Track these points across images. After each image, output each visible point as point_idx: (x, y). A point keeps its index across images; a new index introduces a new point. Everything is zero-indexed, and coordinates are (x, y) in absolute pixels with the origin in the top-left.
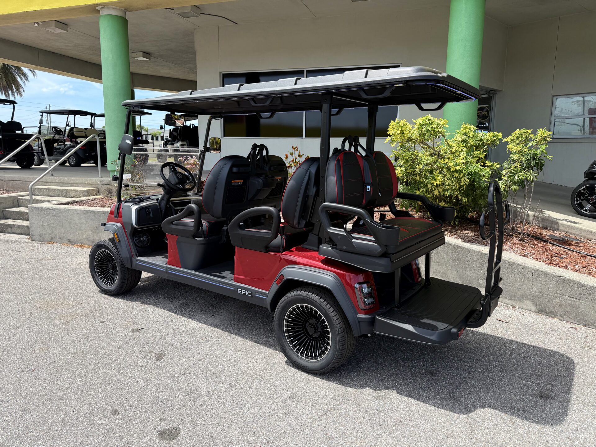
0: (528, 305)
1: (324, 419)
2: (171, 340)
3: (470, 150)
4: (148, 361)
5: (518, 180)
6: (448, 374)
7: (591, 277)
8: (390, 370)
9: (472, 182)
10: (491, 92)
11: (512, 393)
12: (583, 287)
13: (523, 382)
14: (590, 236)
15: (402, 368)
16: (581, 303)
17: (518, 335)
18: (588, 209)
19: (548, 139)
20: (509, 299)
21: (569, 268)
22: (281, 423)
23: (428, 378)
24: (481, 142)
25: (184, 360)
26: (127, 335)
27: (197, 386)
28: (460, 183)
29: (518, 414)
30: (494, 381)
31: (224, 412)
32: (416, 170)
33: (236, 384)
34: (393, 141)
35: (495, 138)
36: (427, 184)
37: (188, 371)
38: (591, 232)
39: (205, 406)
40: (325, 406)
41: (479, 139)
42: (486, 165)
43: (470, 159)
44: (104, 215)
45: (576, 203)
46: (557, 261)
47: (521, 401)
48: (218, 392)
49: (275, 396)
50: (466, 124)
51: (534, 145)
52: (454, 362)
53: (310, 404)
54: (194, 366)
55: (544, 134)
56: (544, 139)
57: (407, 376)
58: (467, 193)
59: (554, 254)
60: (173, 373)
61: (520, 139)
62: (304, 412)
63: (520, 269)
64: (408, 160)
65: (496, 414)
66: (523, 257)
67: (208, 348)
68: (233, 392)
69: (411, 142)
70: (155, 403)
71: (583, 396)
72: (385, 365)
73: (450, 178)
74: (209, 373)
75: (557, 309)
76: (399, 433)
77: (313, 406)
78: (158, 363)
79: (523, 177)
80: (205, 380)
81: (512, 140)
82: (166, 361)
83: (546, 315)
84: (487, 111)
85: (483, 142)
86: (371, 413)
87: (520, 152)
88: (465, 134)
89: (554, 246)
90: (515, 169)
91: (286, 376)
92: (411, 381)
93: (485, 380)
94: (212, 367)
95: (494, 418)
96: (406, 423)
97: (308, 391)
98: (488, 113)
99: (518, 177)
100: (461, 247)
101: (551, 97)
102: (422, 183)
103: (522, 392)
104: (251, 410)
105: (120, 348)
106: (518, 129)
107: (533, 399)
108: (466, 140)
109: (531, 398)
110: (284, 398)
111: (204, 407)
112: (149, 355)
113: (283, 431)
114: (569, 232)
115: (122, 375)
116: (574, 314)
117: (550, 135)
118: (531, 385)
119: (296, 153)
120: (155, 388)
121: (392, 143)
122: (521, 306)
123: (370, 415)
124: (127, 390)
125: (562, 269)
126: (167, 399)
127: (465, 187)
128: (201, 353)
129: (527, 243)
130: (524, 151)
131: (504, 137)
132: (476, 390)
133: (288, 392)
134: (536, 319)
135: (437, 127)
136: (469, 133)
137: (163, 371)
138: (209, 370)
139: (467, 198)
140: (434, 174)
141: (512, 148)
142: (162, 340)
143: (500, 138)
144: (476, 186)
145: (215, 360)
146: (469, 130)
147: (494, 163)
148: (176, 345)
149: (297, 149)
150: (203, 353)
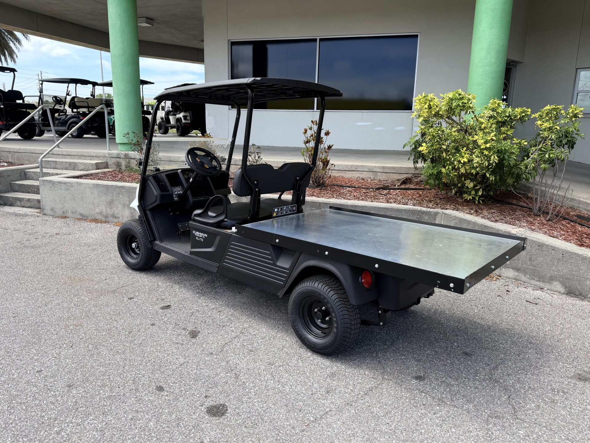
0: (557, 287)
1: (367, 398)
2: (203, 317)
4: (183, 338)
5: (548, 158)
6: (484, 355)
8: (425, 351)
9: (501, 160)
11: (550, 375)
13: (560, 364)
15: (437, 349)
17: (550, 317)
19: (580, 116)
20: (537, 281)
22: (325, 401)
23: (465, 359)
24: (509, 118)
25: (219, 338)
26: (158, 312)
27: (236, 364)
28: (489, 161)
29: (558, 395)
30: (531, 362)
31: (268, 390)
32: (443, 146)
33: (275, 362)
34: (419, 116)
35: (524, 114)
36: (453, 161)
37: (225, 349)
39: (248, 383)
40: (366, 385)
41: (507, 115)
42: (514, 142)
44: (117, 189)
46: (587, 243)
47: (561, 383)
48: (259, 369)
49: (315, 375)
50: (495, 99)
51: (567, 122)
52: (488, 344)
53: (351, 383)
54: (230, 343)
55: (575, 111)
56: (576, 115)
57: (443, 357)
58: (495, 171)
59: (584, 235)
60: (210, 351)
61: (550, 115)
62: (346, 391)
63: (550, 250)
64: (434, 136)
65: (536, 395)
66: (553, 238)
67: (241, 325)
68: (273, 370)
70: (197, 380)
72: (419, 345)
73: (480, 156)
74: (246, 351)
75: (587, 292)
76: (443, 412)
77: (354, 385)
78: (194, 340)
79: (554, 156)
80: (243, 357)
81: (541, 116)
82: (201, 338)
83: (575, 297)
85: (511, 118)
86: (413, 393)
87: (550, 129)
88: (493, 110)
89: (583, 227)
90: (545, 147)
92: (448, 362)
93: (522, 362)
94: (248, 345)
95: (535, 399)
96: (448, 403)
97: (347, 370)
99: (549, 155)
100: (489, 227)
101: (575, 70)
102: (448, 160)
103: (560, 374)
104: (294, 388)
105: (153, 325)
106: (549, 105)
107: (572, 381)
108: (494, 115)
109: (570, 380)
110: (324, 376)
111: (247, 385)
112: (183, 332)
113: (328, 409)
115: (160, 352)
118: (569, 367)
119: (315, 127)
120: (195, 365)
121: (419, 118)
122: (549, 287)
123: (412, 395)
124: (168, 367)
126: (209, 376)
127: (494, 165)
128: (234, 331)
129: (555, 223)
130: (554, 128)
131: (533, 112)
132: (514, 371)
133: (328, 371)
134: (566, 301)
135: (468, 103)
136: (498, 109)
137: (200, 348)
138: (245, 347)
139: (495, 177)
140: (461, 151)
141: (541, 125)
142: (194, 317)
143: (529, 114)
144: (506, 164)
145: (250, 337)
146: (498, 105)
147: (522, 140)
148: (209, 322)
149: (317, 124)
150: (237, 330)
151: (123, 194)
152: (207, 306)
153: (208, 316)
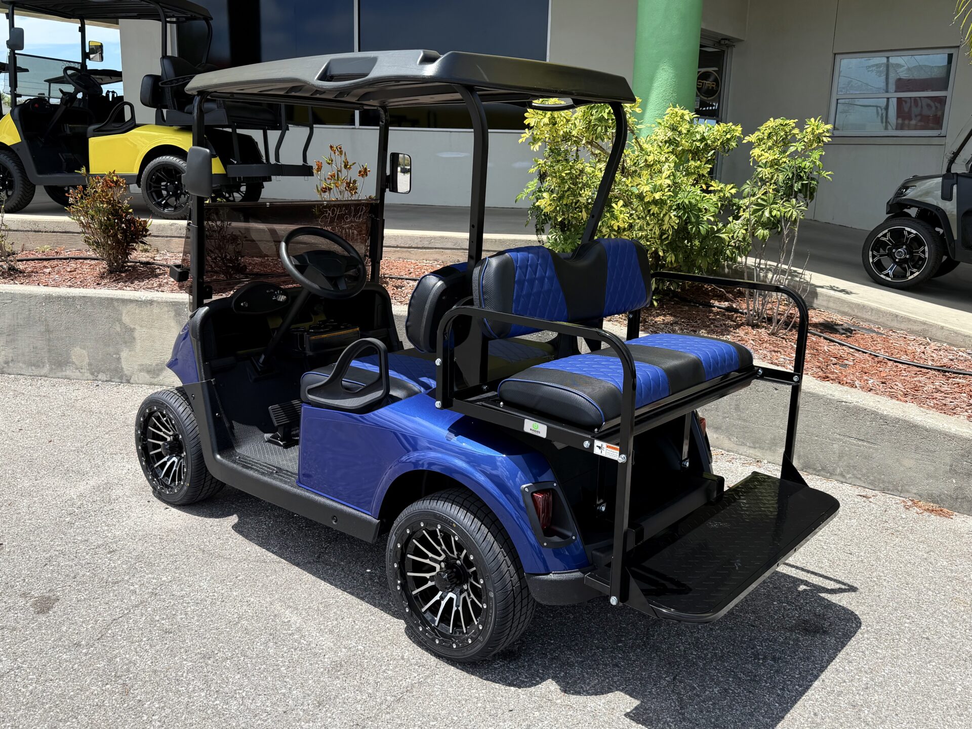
1: (399, 709)
2: (72, 567)
3: (683, 159)
4: (19, 614)
5: (768, 218)
7: (894, 401)
9: (684, 224)
10: (723, 42)
11: (753, 626)
12: (881, 420)
13: (774, 605)
14: (895, 324)
16: (877, 450)
18: (891, 273)
19: (825, 139)
20: (749, 447)
21: (858, 386)
22: (311, 724)
24: (703, 144)
25: (101, 609)
27: (130, 662)
28: (661, 225)
29: (764, 666)
31: (190, 713)
32: (580, 199)
33: (216, 652)
34: (535, 140)
35: (729, 136)
37: (110, 632)
38: (897, 316)
39: (149, 703)
40: (401, 680)
41: (698, 137)
42: (711, 188)
43: (681, 178)
45: (871, 260)
46: (836, 373)
47: (771, 641)
48: (177, 670)
49: (299, 670)
50: (676, 107)
51: (799, 150)
53: (371, 679)
54: (124, 619)
55: (817, 130)
56: (818, 138)
58: (674, 245)
59: (832, 358)
60: (76, 638)
61: (775, 138)
62: (359, 698)
64: (564, 179)
65: (725, 669)
67: (153, 578)
68: (209, 668)
69: (569, 143)
70: (34, 707)
71: (878, 623)
73: (644, 216)
74: (156, 633)
75: (834, 463)
76: (546, 722)
77: (377, 683)
78: (42, 618)
79: (779, 213)
80: (148, 647)
81: (760, 140)
82: (59, 613)
83: (815, 474)
84: (716, 80)
85: (706, 144)
87: (774, 164)
88: (674, 129)
89: (832, 344)
90: (765, 198)
91: (322, 627)
94: (163, 619)
95: (722, 677)
96: (559, 701)
97: (367, 653)
98: (717, 85)
99: (771, 212)
101: (832, 56)
103: (772, 624)
104: (248, 702)
106: (772, 119)
107: (791, 635)
108: (674, 138)
109: (788, 634)
110: (317, 672)
111: (146, 706)
112: (21, 602)
114: (857, 317)
116: (864, 471)
117: (828, 131)
118: (789, 610)
119: (339, 160)
120: (34, 674)
121: (533, 144)
122: (771, 458)
123: (490, 692)
125: (846, 388)
126: (62, 695)
127: (671, 232)
128: (138, 591)
129: (783, 338)
130: (781, 161)
131: (746, 132)
133: (326, 660)
136: (681, 126)
137: (52, 634)
138: (155, 626)
139: (674, 255)
140: (613, 208)
141: (759, 156)
142: (51, 568)
143: (738, 135)
144: (692, 231)
145: (170, 602)
146: (681, 118)
147: (726, 186)
148: (83, 576)
149: (341, 152)
150: (144, 590)
152: (85, 541)
153: (83, 562)
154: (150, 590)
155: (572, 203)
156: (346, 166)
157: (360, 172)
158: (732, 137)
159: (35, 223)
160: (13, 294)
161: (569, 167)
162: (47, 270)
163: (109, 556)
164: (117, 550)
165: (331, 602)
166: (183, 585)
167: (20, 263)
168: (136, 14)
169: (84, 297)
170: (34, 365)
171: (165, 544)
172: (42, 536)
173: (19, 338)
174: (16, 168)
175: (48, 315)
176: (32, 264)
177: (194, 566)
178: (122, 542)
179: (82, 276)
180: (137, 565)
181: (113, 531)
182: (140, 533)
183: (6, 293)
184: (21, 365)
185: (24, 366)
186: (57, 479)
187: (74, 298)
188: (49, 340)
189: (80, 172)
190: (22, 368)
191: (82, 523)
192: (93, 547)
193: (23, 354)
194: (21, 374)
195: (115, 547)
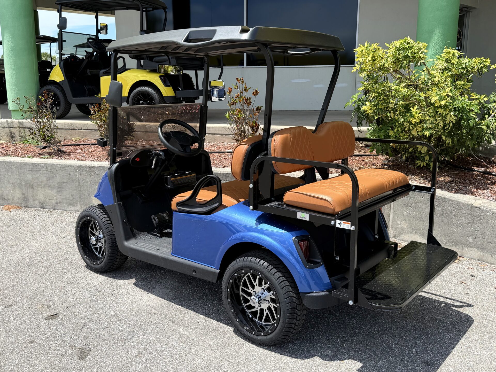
2: (97, 329)
4: (69, 359)
9: (459, 121)
10: (464, 9)
24: (465, 70)
25: (115, 357)
26: (40, 324)
28: (445, 121)
32: (390, 105)
34: (362, 71)
35: (482, 65)
36: (403, 122)
41: (463, 66)
42: (472, 97)
44: (5, 166)
50: (449, 48)
54: (129, 365)
58: (451, 133)
64: (380, 93)
69: (383, 72)
73: (434, 115)
78: (82, 362)
82: (92, 359)
85: (467, 71)
88: (447, 61)
94: (152, 366)
100: (447, 199)
105: (31, 342)
108: (448, 67)
112: (70, 351)
119: (241, 86)
121: (361, 73)
127: (451, 125)
135: (418, 52)
136: (453, 60)
139: (452, 139)
140: (411, 110)
142: (86, 330)
143: (489, 64)
144: (464, 124)
145: (156, 355)
146: (453, 55)
147: (481, 96)
148: (104, 336)
149: (243, 82)
150: (140, 346)
151: (12, 171)
152: (104, 313)
153: (104, 327)
154: (143, 346)
155: (384, 108)
156: (245, 90)
157: (253, 93)
158: (484, 66)
159: (71, 124)
160: (61, 165)
161: (383, 86)
162: (79, 151)
163: (118, 323)
164: (122, 319)
165: (252, 359)
166: (162, 344)
167: (64, 147)
168: (125, 7)
169: (100, 166)
170: (72, 205)
171: (150, 316)
172: (80, 309)
173: (64, 190)
174: (61, 94)
175: (80, 177)
176: (70, 147)
177: (168, 331)
178: (125, 314)
179: (98, 155)
180: (135, 329)
181: (120, 307)
182: (135, 308)
183: (57, 164)
184: (65, 204)
185: (66, 205)
186: (86, 274)
187: (94, 167)
188: (80, 191)
189: (97, 96)
190: (65, 207)
191: (102, 301)
192: (109, 317)
193: (66, 199)
194: (64, 210)
195: (122, 318)
